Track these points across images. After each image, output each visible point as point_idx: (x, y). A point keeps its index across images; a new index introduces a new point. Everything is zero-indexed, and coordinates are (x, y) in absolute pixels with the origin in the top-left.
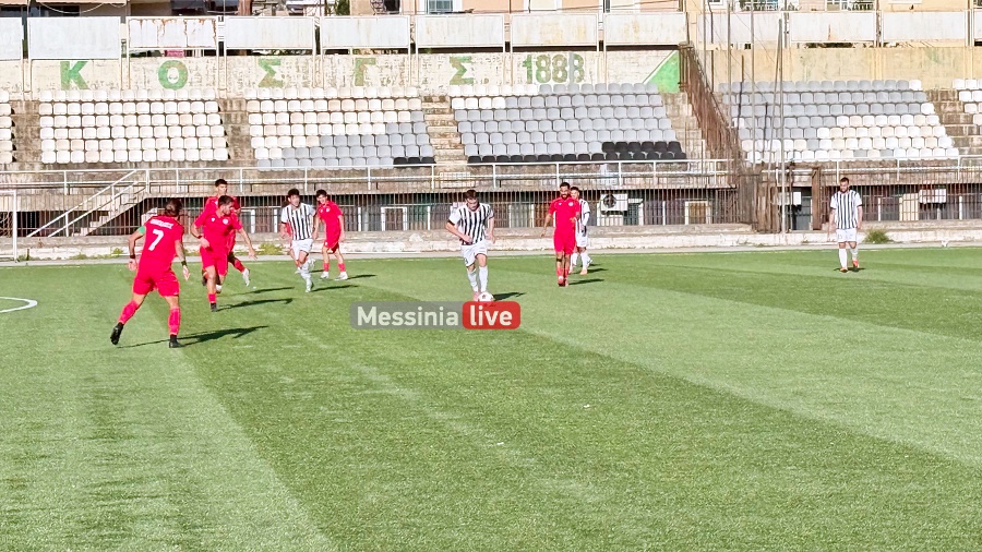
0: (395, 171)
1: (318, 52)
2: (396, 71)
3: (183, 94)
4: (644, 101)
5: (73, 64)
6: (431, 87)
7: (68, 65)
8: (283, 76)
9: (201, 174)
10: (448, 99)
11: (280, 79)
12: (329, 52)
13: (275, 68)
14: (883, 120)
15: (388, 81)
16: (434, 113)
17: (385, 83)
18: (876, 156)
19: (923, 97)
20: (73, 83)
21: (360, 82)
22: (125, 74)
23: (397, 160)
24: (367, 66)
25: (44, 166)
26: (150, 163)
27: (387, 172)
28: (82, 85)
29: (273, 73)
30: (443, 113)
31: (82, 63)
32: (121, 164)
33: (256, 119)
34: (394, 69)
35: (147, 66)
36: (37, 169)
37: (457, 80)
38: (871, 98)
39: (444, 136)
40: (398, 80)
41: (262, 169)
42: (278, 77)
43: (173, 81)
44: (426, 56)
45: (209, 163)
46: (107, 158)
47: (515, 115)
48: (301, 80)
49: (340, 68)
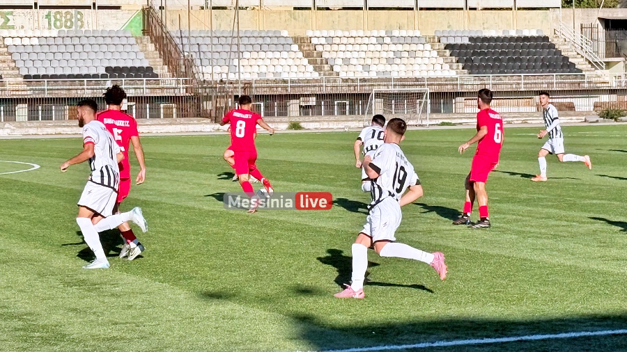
4: (124, 41)
10: (2, 38)
14: (270, 55)
18: (271, 77)
19: (290, 41)
37: (4, 26)
38: (260, 41)
47: (46, 49)
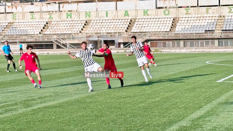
0: (204, 33)
1: (198, 7)
2: (216, 10)
3: (167, 17)
5: (146, 10)
6: (224, 14)
7: (145, 11)
8: (190, 12)
9: (162, 34)
10: (225, 16)
11: (190, 13)
12: (200, 6)
13: (188, 10)
15: (214, 13)
16: (220, 20)
17: (213, 13)
20: (146, 15)
21: (207, 13)
22: (157, 12)
23: (205, 31)
24: (209, 9)
25: (131, 33)
26: (153, 32)
27: (203, 33)
28: (148, 15)
29: (188, 11)
30: (223, 20)
31: (148, 10)
32: (147, 32)
33: (180, 22)
34: (215, 10)
35: (161, 11)
36: (130, 33)
37: (229, 12)
39: (220, 25)
40: (216, 12)
41: (175, 33)
42: (189, 12)
43: (166, 14)
44: (222, 7)
45: (165, 32)
46: (144, 31)
48: (194, 13)
49: (203, 10)
